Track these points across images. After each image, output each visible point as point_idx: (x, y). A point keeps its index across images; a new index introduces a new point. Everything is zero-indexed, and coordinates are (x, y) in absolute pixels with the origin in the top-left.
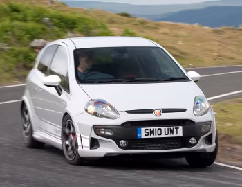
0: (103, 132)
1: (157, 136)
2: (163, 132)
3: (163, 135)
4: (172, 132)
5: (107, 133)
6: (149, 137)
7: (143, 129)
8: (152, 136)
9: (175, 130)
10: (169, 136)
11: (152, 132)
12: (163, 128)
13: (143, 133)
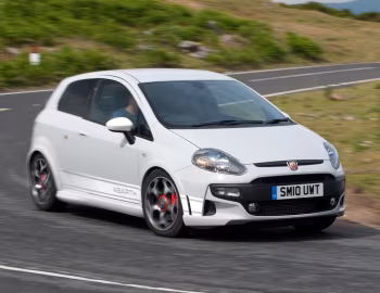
0: (223, 193)
1: (295, 197)
2: (302, 191)
3: (302, 196)
4: (312, 190)
5: (230, 194)
6: (286, 197)
7: (279, 188)
8: (290, 197)
9: (315, 188)
10: (309, 196)
11: (289, 191)
12: (301, 186)
13: (279, 193)
